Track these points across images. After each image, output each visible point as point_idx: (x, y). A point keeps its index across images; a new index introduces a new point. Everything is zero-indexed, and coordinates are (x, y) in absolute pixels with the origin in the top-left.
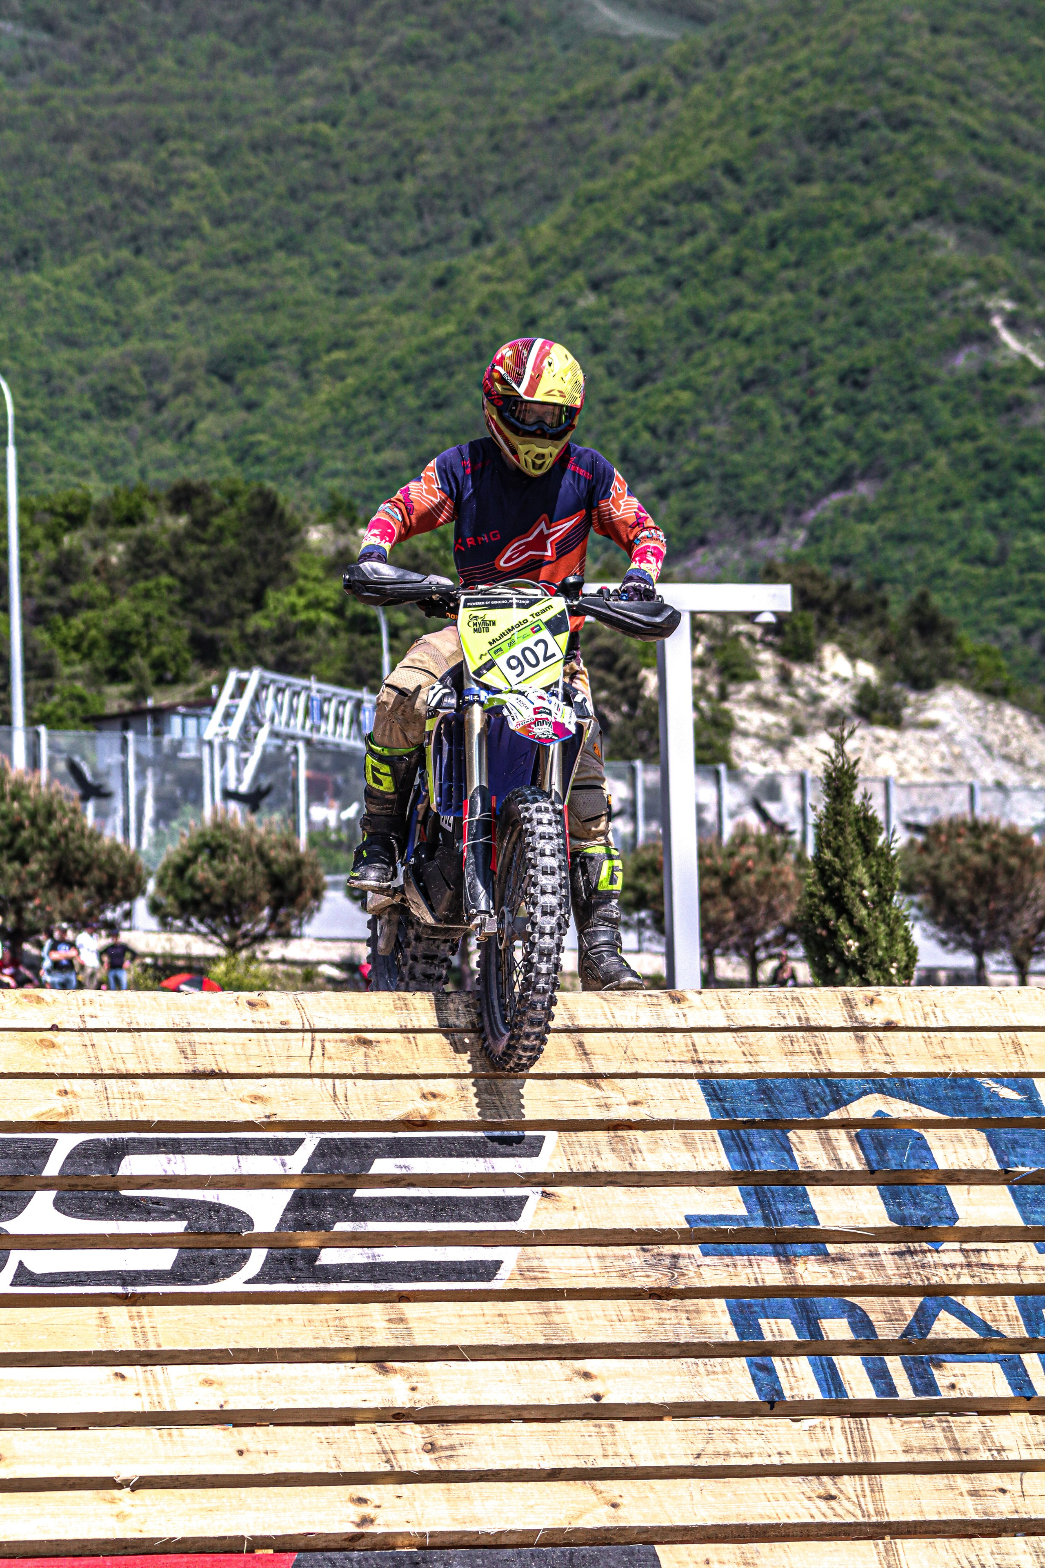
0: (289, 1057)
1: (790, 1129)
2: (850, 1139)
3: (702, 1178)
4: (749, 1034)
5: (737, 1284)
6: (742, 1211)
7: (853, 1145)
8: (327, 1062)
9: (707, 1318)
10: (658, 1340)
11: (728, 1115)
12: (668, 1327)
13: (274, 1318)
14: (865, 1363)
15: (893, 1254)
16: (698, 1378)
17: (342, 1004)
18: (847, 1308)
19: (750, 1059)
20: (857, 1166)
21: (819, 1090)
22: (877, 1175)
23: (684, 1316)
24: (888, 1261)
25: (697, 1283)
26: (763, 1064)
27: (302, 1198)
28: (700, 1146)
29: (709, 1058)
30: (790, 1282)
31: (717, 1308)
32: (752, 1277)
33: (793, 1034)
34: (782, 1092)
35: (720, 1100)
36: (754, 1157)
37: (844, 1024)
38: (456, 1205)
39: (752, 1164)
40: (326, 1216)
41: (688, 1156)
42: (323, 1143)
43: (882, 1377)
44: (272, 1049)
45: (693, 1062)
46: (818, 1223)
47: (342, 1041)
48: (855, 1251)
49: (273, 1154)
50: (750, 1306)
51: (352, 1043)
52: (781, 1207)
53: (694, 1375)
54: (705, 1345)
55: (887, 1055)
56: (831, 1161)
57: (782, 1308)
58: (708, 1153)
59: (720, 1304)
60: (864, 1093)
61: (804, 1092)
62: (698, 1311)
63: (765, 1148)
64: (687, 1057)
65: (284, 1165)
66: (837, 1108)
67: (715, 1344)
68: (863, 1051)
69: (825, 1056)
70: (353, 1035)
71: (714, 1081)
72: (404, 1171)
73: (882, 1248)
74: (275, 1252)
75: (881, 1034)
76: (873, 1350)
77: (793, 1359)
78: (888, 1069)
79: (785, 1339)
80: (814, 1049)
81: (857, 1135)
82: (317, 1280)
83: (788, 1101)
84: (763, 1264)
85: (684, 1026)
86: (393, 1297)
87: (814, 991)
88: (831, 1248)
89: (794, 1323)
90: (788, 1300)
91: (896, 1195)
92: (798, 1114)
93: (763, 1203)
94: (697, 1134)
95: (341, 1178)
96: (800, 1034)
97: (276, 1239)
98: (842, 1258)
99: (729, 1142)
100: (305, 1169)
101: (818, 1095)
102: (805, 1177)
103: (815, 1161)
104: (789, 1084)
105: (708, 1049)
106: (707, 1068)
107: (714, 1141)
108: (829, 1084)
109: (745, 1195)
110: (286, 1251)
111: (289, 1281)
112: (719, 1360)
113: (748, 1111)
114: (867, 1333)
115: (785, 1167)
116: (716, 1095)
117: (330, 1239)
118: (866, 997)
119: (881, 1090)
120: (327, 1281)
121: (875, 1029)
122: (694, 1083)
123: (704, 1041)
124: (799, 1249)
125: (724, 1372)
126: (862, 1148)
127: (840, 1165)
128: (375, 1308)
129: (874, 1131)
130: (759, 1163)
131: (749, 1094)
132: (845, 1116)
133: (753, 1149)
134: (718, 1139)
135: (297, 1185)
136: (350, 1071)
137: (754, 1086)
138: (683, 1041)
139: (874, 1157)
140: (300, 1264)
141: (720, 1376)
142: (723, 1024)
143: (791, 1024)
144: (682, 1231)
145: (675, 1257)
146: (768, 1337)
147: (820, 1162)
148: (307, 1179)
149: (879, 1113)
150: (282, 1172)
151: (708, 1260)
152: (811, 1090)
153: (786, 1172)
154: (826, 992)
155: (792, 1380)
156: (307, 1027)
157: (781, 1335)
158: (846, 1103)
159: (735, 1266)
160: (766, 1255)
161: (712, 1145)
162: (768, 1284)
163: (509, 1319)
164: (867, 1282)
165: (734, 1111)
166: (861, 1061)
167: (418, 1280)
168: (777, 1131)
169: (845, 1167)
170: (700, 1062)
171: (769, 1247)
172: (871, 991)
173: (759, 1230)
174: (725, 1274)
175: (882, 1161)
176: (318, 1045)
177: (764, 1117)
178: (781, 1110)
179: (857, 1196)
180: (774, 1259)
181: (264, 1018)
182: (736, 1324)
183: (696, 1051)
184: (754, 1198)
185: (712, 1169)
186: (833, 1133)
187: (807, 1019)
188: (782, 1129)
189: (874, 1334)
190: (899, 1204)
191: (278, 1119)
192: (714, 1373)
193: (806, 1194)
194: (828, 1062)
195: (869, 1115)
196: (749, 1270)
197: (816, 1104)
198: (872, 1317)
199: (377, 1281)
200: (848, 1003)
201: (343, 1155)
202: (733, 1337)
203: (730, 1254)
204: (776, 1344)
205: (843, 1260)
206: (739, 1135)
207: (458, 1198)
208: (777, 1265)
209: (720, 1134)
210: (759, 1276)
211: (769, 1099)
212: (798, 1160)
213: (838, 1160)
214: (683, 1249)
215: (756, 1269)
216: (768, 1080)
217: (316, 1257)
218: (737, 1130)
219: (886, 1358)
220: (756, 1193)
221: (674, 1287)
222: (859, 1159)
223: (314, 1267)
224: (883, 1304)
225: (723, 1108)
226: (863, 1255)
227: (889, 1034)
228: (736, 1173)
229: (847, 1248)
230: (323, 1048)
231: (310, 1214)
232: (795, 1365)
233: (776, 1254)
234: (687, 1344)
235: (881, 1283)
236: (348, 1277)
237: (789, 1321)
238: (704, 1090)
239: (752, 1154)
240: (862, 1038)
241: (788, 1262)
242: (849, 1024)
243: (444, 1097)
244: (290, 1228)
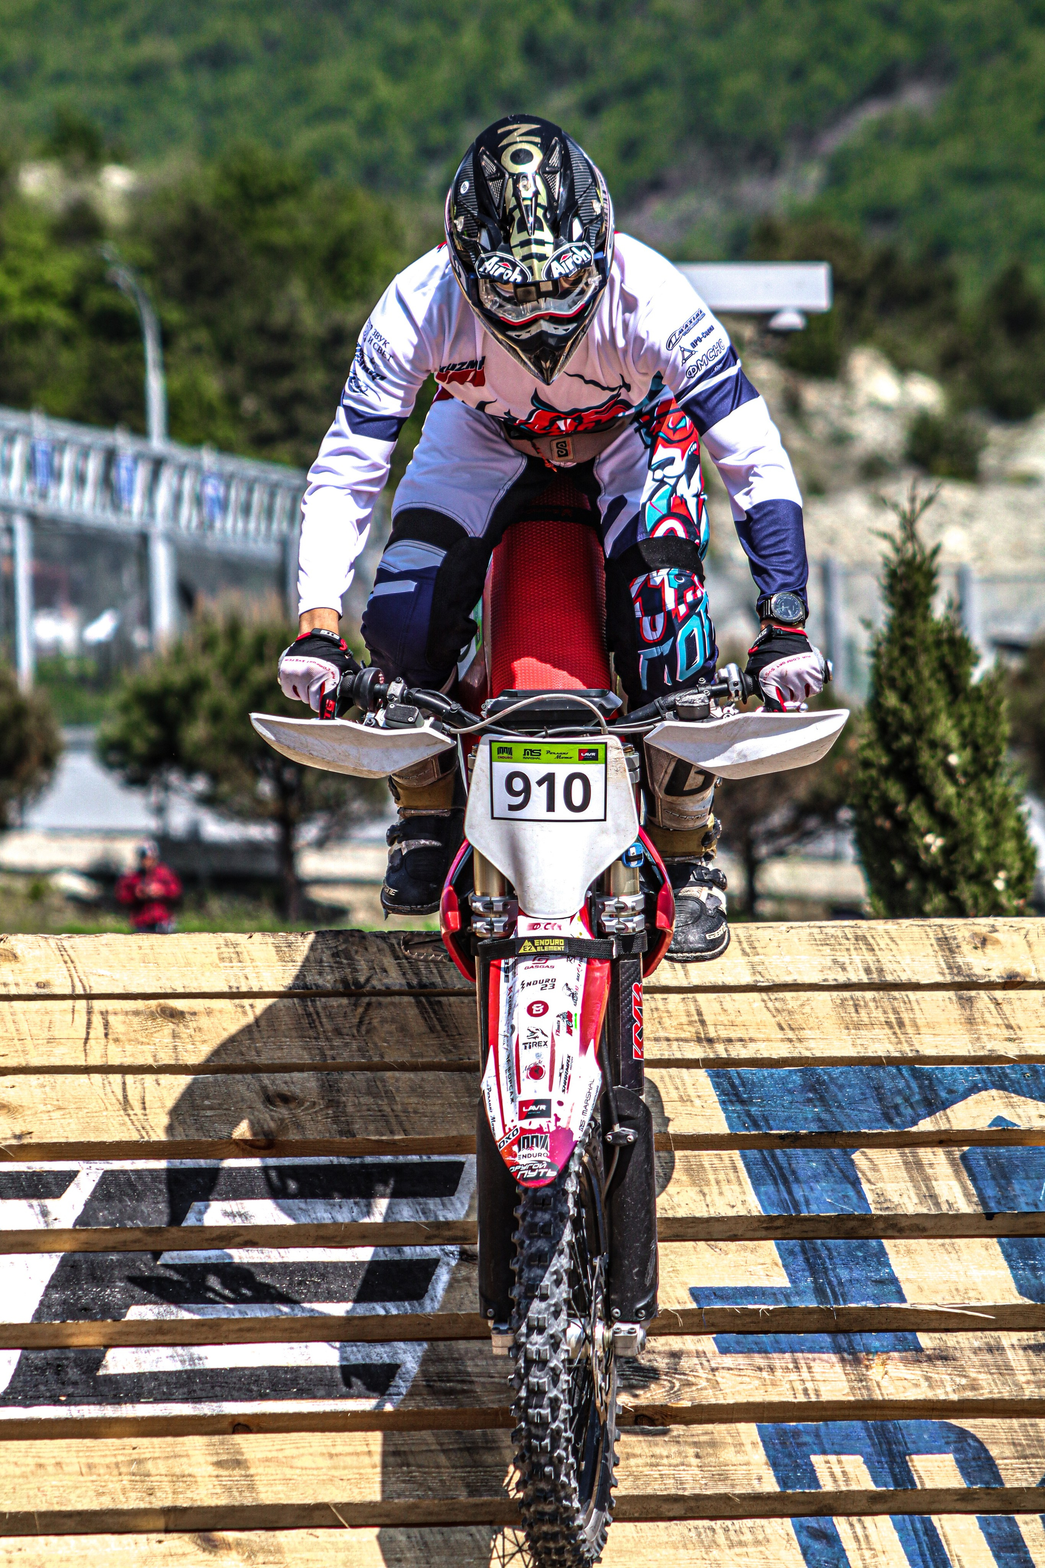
0: (51, 1040)
1: (856, 1147)
2: (952, 1162)
3: (717, 1228)
4: (788, 995)
5: (776, 1399)
6: (780, 1280)
7: (957, 1173)
8: (112, 1046)
9: (728, 1455)
10: (649, 1491)
11: (756, 1126)
12: (665, 1471)
13: (31, 1461)
14: (984, 1526)
15: (1025, 1348)
16: (715, 1553)
17: (136, 954)
18: (953, 1437)
19: (790, 1035)
20: (965, 1207)
21: (901, 1084)
22: (997, 1221)
23: (691, 1451)
24: (1017, 1359)
25: (710, 1397)
26: (811, 1044)
27: (75, 1266)
28: (712, 1177)
29: (724, 1034)
30: (861, 1395)
31: (744, 1439)
32: (799, 1387)
33: (858, 994)
34: (841, 1087)
35: (742, 1102)
36: (799, 1192)
37: (939, 979)
38: (323, 1276)
39: (796, 1205)
40: (115, 1293)
41: (692, 1193)
42: (108, 1177)
43: (1011, 1549)
44: (24, 1027)
45: (699, 1040)
46: (903, 1300)
47: (137, 1013)
48: (965, 1344)
49: (26, 1196)
50: (796, 1433)
51: (152, 1015)
52: (844, 1274)
53: (708, 1548)
54: (725, 1498)
55: (1009, 1027)
56: (922, 1198)
57: (847, 1437)
58: (725, 1187)
59: (749, 1431)
60: (974, 1089)
61: (878, 1089)
62: (713, 1444)
63: (816, 1178)
64: (689, 1032)
65: (45, 1213)
66: (930, 1114)
67: (740, 1496)
68: (970, 1021)
69: (910, 1030)
70: (153, 1003)
71: (732, 1070)
72: (238, 1222)
73: (1008, 1339)
74: (32, 1355)
75: (999, 994)
76: (997, 1505)
77: (867, 1520)
78: (1012, 1051)
79: (854, 1487)
80: (892, 1018)
81: (964, 1157)
82: (101, 1399)
83: (852, 1102)
84: (817, 1366)
85: (684, 983)
86: (225, 1424)
87: (891, 926)
88: (925, 1340)
89: (867, 1462)
90: (858, 1424)
91: (1028, 1254)
92: (870, 1125)
93: (814, 1267)
94: (707, 1157)
95: (138, 1235)
96: (869, 995)
97: (33, 1335)
98: (943, 1357)
99: (759, 1169)
100: (79, 1221)
101: (899, 1092)
102: (881, 1225)
103: (896, 1199)
104: (852, 1075)
105: (723, 1018)
106: (721, 1051)
107: (735, 1169)
108: (917, 1075)
109: (786, 1255)
110: (50, 1354)
111: (57, 1402)
112: (749, 1522)
113: (789, 1118)
114: (987, 1477)
115: (848, 1209)
116: (737, 1095)
117: (121, 1333)
118: (975, 935)
119: (1002, 1083)
120: (117, 1401)
121: (990, 986)
122: (701, 1075)
123: (717, 1007)
124: (874, 1340)
125: (757, 1543)
126: (974, 1180)
127: (937, 1204)
128: (195, 1444)
129: (992, 1150)
130: (807, 1203)
131: (791, 1092)
132: (944, 1126)
133: (797, 1180)
134: (740, 1164)
135: (68, 1246)
136: (150, 1061)
137: (797, 1078)
138: (682, 1007)
139: (991, 1192)
140: (73, 1373)
141: (751, 1550)
142: (746, 979)
143: (854, 979)
144: (685, 1313)
145: (675, 1355)
146: (827, 1485)
147: (905, 1199)
148: (83, 1237)
149: (999, 1120)
150: (41, 1226)
151: (728, 1360)
152: (888, 1085)
153: (851, 1217)
154: (907, 926)
155: (867, 1554)
156: (79, 991)
157: (847, 1481)
158: (945, 1105)
159: (772, 1369)
160: (821, 1350)
161: (732, 1176)
162: (825, 1398)
163: (411, 1459)
164: (985, 1394)
165: (766, 1120)
166: (967, 1037)
167: (263, 1397)
168: (836, 1152)
169: (945, 1208)
170: (710, 1041)
171: (826, 1339)
172: (982, 924)
173: (809, 1311)
174: (757, 1383)
175: (1006, 1198)
176: (97, 1020)
177: (814, 1127)
178: (842, 1118)
179: (965, 1255)
180: (833, 1358)
181: (10, 979)
182: (774, 1464)
183: (703, 1022)
184: (801, 1259)
185: (731, 1213)
186: (925, 1154)
187: (881, 971)
188: (843, 1147)
189: (998, 1479)
190: (1034, 1268)
191: (34, 1140)
192: (741, 1544)
193: (882, 1252)
194: (916, 1040)
195: (982, 1124)
196: (794, 1376)
197: (896, 1107)
198: (994, 1451)
199: (197, 1400)
200: (946, 944)
201: (140, 1198)
202: (770, 1485)
203: (763, 1351)
204: (839, 1496)
205: (945, 1358)
206: (774, 1157)
207: (326, 1265)
208: (838, 1367)
209: (744, 1157)
210: (809, 1385)
211: (822, 1099)
212: (870, 1197)
213: (933, 1197)
214: (688, 1343)
215: (805, 1375)
216: (820, 1069)
217: (98, 1362)
218: (771, 1149)
219: (1019, 1518)
220: (804, 1251)
221: (673, 1404)
222: (967, 1195)
223: (96, 1379)
224: (1011, 1428)
225: (748, 1114)
226: (976, 1351)
227: (1012, 994)
228: (771, 1218)
229: (951, 1339)
230: (106, 1025)
231: (89, 1293)
232: (871, 1530)
233: (837, 1350)
234: (697, 1498)
235: (1006, 1396)
236: (150, 1394)
237: (859, 1459)
238: (717, 1086)
239: (795, 1187)
240: (970, 1000)
241: (857, 1361)
242: (948, 979)
243: (301, 1103)
244: (56, 1316)
